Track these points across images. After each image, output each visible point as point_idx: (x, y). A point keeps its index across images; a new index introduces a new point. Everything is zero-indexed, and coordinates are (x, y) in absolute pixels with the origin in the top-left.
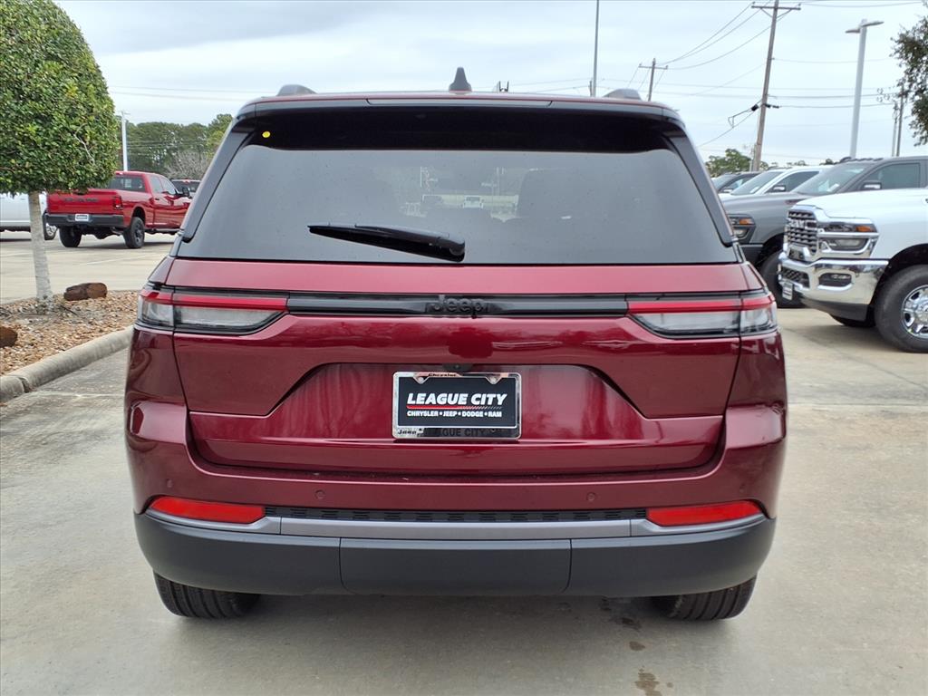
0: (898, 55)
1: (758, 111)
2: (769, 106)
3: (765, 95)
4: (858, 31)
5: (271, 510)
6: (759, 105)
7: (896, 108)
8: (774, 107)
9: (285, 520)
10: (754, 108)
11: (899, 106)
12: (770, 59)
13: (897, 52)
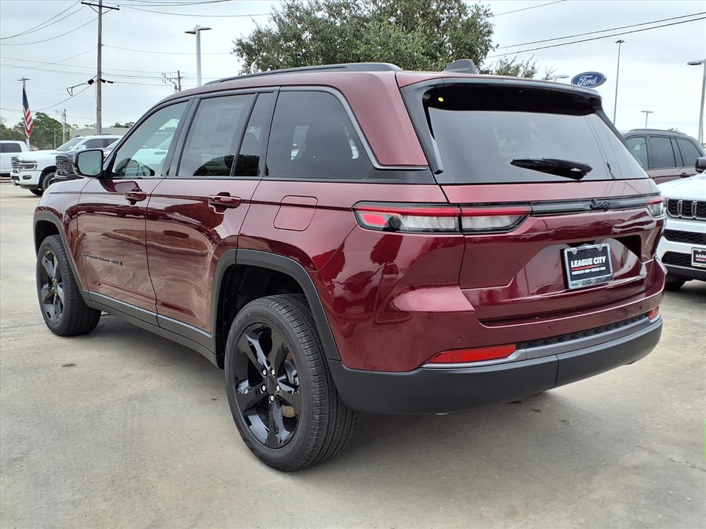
0: (236, 53)
1: (95, 85)
2: (104, 81)
3: (100, 72)
4: (194, 33)
5: (520, 345)
6: (95, 80)
7: (176, 88)
8: (109, 82)
9: (527, 350)
10: (91, 82)
11: (178, 87)
12: (100, 45)
13: (235, 51)
